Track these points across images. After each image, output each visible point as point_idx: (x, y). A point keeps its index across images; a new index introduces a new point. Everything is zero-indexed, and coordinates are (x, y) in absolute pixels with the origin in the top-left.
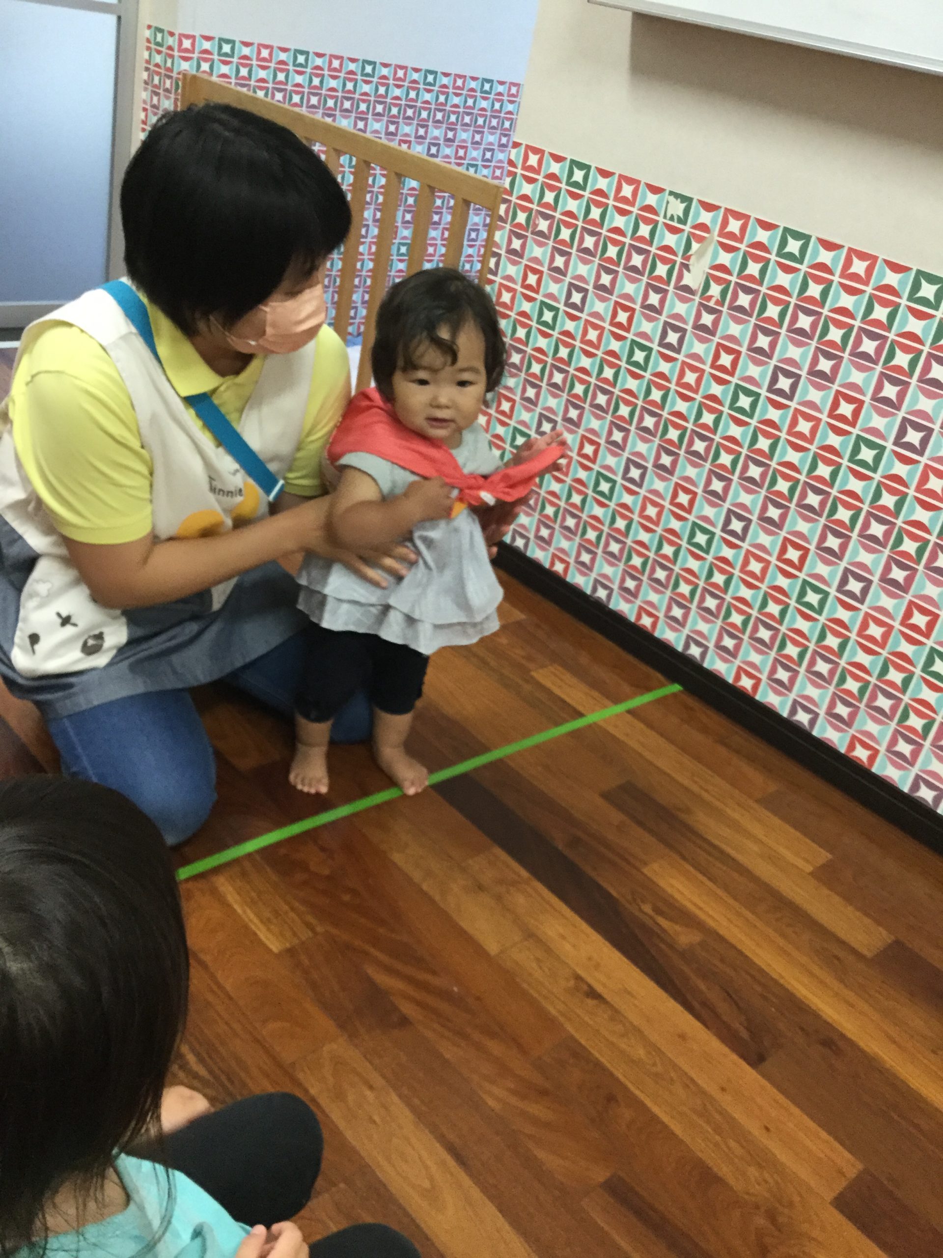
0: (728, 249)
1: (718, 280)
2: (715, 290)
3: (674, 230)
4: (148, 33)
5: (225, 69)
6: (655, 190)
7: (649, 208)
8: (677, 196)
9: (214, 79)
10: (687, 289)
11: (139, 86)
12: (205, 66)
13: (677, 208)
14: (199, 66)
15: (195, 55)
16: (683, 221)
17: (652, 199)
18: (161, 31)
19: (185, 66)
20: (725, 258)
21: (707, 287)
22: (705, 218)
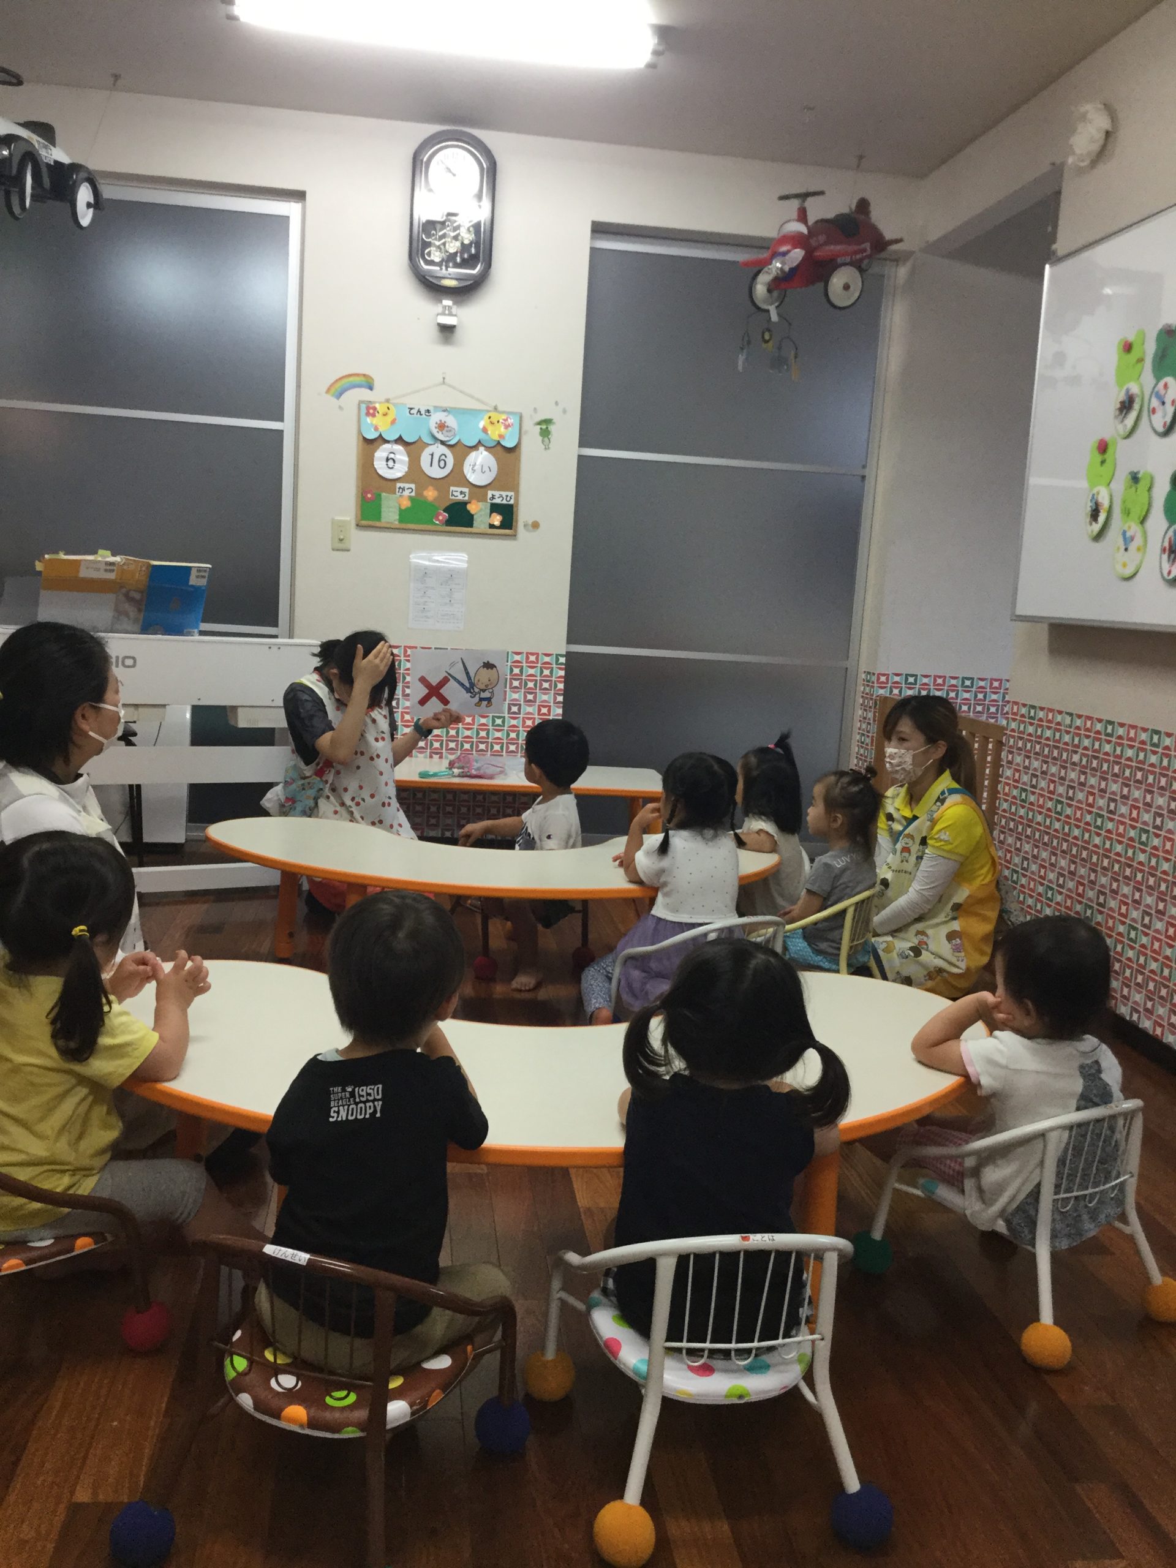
0: (1088, 737)
1: (1085, 755)
2: (1084, 761)
3: (1068, 732)
4: (863, 676)
6: (1060, 712)
7: (1058, 724)
8: (1067, 713)
10: (1074, 764)
11: (858, 706)
13: (1068, 720)
14: (891, 692)
15: (889, 685)
16: (1070, 727)
17: (1059, 718)
18: (869, 673)
19: (881, 692)
20: (1087, 743)
21: (1081, 760)
22: (1078, 722)
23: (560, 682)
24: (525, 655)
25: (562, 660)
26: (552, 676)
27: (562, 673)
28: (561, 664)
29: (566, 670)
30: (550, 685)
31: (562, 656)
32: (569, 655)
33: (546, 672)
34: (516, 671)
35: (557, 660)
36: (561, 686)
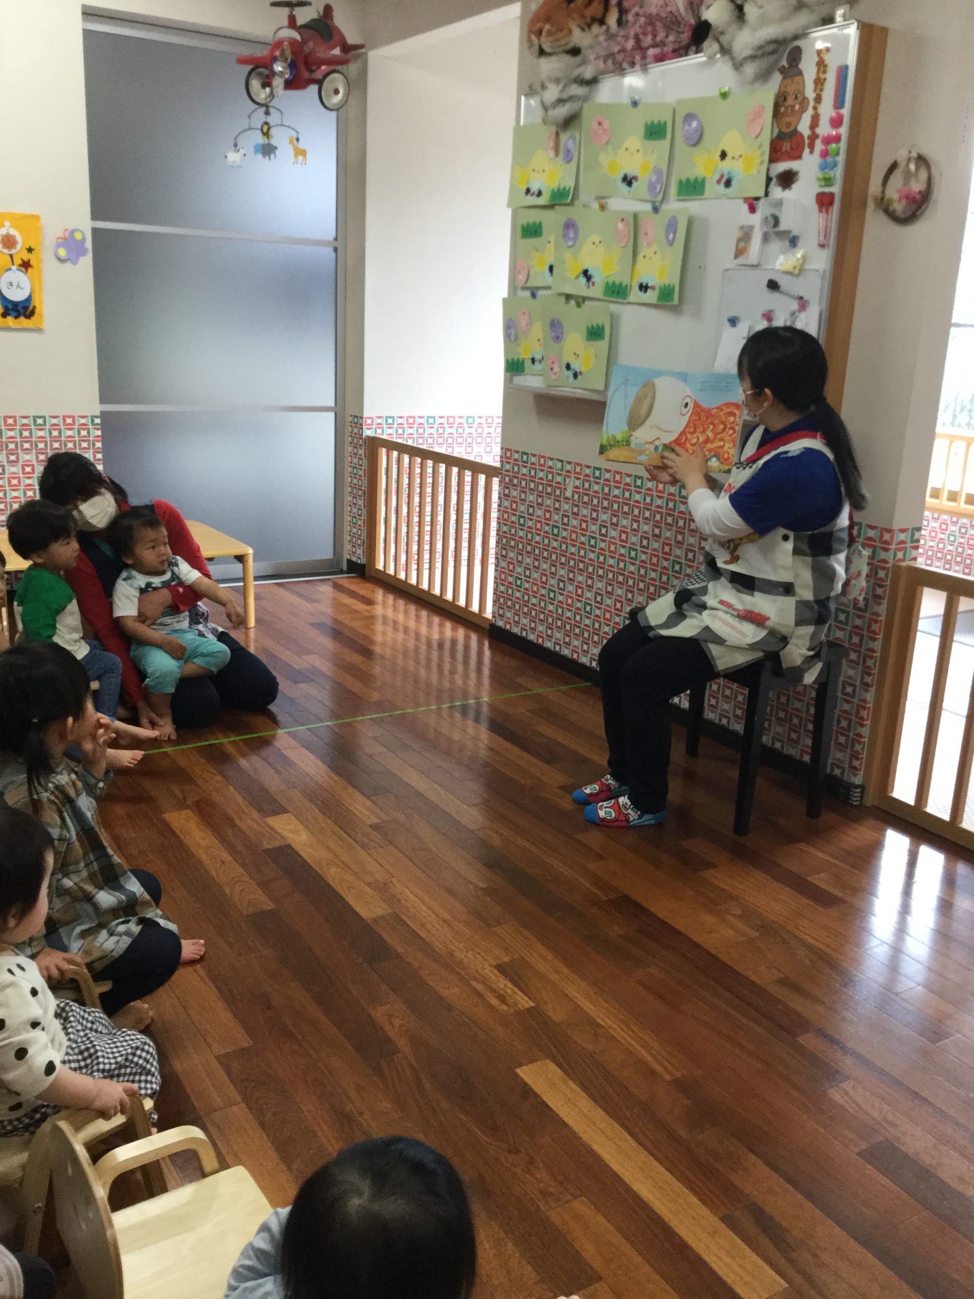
0: (578, 479)
1: (577, 492)
2: (576, 496)
3: (559, 475)
4: (351, 419)
5: (390, 431)
6: (551, 459)
7: (550, 467)
8: (558, 460)
9: (384, 437)
10: (567, 498)
11: (347, 443)
12: (379, 431)
13: (559, 465)
14: (376, 431)
15: (374, 427)
16: (562, 470)
17: (550, 463)
18: (356, 417)
19: (367, 433)
20: (577, 483)
21: (573, 496)
22: (568, 467)
23: (98, 441)
24: (61, 418)
25: (98, 421)
26: (89, 436)
27: (99, 433)
28: (97, 424)
29: (103, 429)
30: (89, 445)
31: (97, 417)
32: (104, 415)
33: (84, 433)
34: (55, 433)
35: (93, 421)
36: (99, 445)
